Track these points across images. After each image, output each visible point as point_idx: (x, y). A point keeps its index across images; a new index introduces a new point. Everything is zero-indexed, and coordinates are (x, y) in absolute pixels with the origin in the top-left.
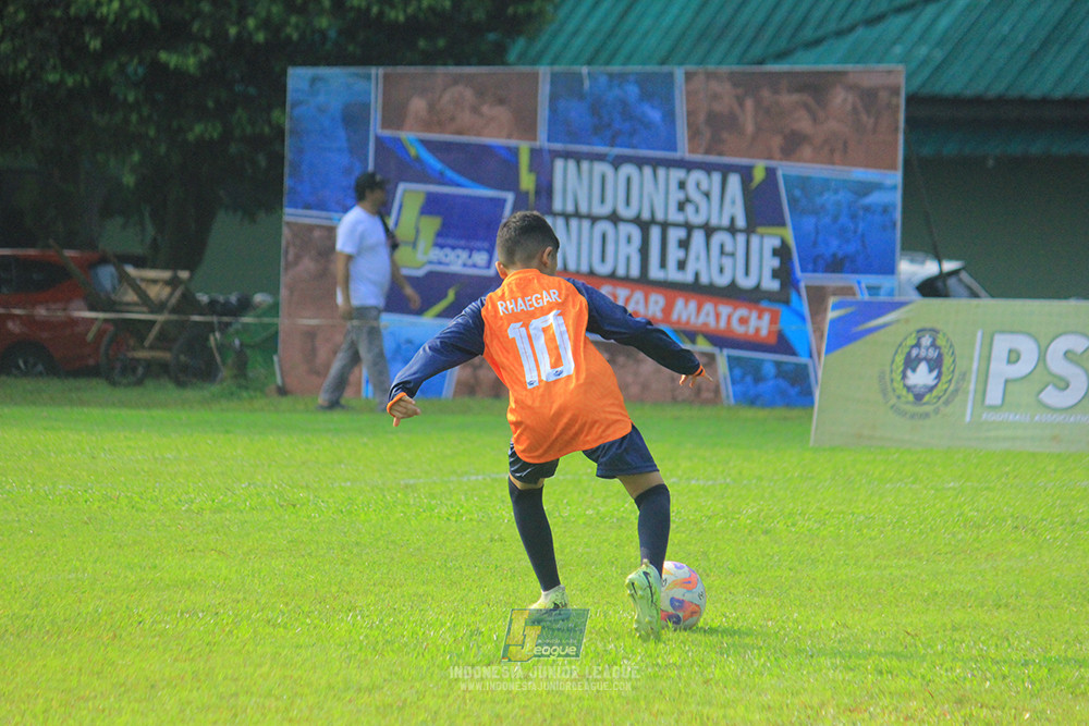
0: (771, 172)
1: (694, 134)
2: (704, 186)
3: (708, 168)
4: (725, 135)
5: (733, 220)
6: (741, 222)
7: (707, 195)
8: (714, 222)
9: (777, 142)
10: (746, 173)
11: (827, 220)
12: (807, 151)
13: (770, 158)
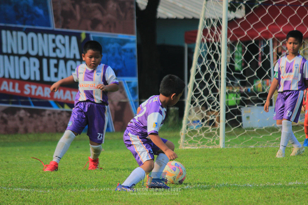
0: (87, 35)
1: (57, 20)
2: (63, 42)
3: (64, 34)
4: (69, 20)
5: (75, 55)
6: (78, 57)
7: (64, 45)
8: (68, 56)
9: (89, 23)
10: (78, 36)
11: (110, 55)
12: (101, 27)
13: (87, 29)
